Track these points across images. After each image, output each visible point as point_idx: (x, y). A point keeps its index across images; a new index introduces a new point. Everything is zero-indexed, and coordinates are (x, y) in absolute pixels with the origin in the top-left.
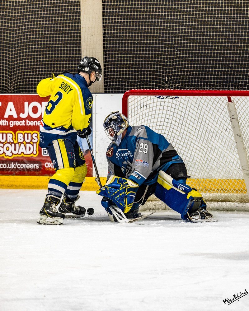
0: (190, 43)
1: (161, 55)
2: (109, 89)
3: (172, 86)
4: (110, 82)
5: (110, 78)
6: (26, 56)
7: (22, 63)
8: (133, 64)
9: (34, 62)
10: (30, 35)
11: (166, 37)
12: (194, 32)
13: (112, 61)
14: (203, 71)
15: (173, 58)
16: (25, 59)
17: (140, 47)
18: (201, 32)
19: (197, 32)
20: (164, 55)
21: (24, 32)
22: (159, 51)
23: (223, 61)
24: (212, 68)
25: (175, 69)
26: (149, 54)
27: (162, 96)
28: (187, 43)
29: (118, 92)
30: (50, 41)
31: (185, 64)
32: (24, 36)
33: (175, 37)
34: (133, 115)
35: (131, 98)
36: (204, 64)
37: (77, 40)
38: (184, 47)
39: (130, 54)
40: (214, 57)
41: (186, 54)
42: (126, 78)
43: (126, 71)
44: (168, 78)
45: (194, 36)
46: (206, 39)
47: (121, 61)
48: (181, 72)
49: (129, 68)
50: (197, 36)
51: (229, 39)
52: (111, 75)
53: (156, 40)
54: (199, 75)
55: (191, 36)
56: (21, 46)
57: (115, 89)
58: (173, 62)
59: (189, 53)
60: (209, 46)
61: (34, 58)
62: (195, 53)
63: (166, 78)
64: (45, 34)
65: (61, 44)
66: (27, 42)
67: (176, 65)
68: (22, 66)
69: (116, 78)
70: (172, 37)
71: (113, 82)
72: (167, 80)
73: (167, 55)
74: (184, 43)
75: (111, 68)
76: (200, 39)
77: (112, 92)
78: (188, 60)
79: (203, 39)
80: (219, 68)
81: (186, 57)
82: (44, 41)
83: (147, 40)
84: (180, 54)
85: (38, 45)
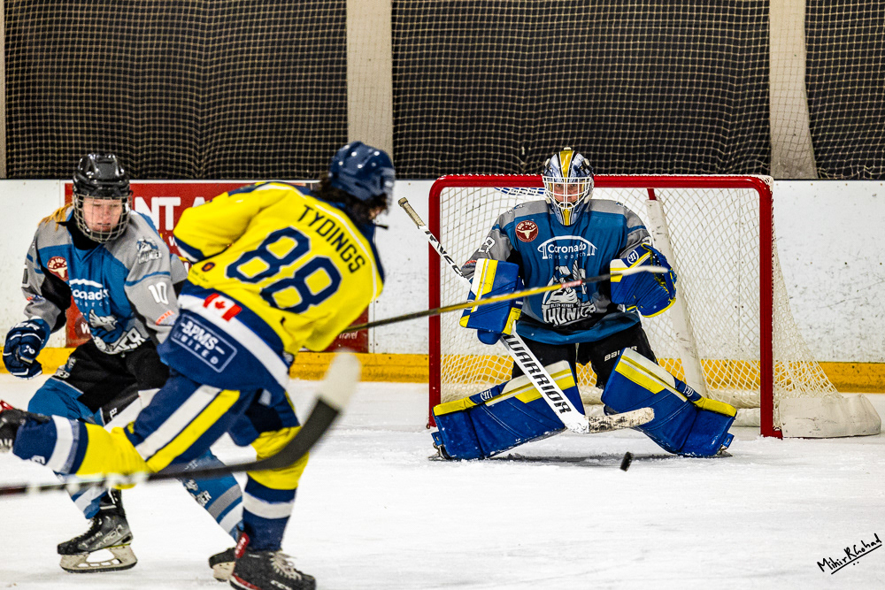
0: (573, 76)
1: (513, 100)
2: (404, 171)
3: (534, 166)
4: (406, 156)
5: (407, 149)
6: (232, 102)
7: (225, 116)
8: (453, 120)
9: (248, 114)
10: (241, 59)
11: (522, 64)
12: (582, 54)
13: (410, 114)
14: (598, 135)
15: (538, 108)
16: (231, 108)
17: (469, 84)
18: (595, 54)
19: (588, 54)
20: (519, 101)
21: (230, 53)
22: (507, 92)
23: (640, 113)
24: (618, 127)
25: (541, 129)
26: (487, 99)
27: (511, 188)
28: (567, 76)
29: (423, 178)
30: (282, 71)
31: (562, 120)
32: (229, 60)
33: (542, 63)
34: (451, 228)
35: (447, 193)
36: (600, 120)
37: (338, 70)
38: (559, 84)
39: (449, 98)
40: (621, 105)
41: (564, 98)
42: (438, 149)
43: (439, 134)
44: (526, 148)
45: (581, 61)
46: (606, 68)
47: (429, 113)
48: (553, 135)
49: (446, 127)
50: (587, 61)
51: (652, 68)
52: (407, 142)
53: (502, 70)
54: (590, 142)
55: (574, 62)
56: (221, 83)
57: (417, 170)
58: (537, 116)
59: (570, 98)
60: (611, 83)
61: (249, 108)
62: (583, 98)
63: (523, 148)
64: (272, 58)
65: (306, 77)
66: (234, 74)
67: (542, 122)
68: (224, 123)
69: (419, 149)
70: (536, 64)
71: (412, 156)
72: (523, 153)
73: (525, 101)
74: (560, 77)
75: (408, 128)
76: (593, 68)
77: (409, 178)
78: (569, 113)
79: (600, 69)
80: (632, 128)
81: (563, 105)
82: (270, 71)
83: (483, 70)
84: (551, 99)
85: (257, 79)
